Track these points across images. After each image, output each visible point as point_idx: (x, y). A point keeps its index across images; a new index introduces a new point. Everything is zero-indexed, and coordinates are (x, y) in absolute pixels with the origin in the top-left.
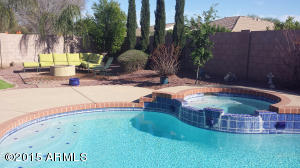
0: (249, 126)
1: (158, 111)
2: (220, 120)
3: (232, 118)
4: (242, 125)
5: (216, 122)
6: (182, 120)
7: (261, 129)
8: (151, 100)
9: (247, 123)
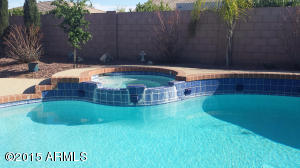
0: (167, 96)
1: (60, 99)
2: (144, 95)
3: (154, 91)
4: (162, 96)
5: (141, 97)
6: (98, 103)
7: (176, 97)
8: (51, 87)
9: (166, 94)
